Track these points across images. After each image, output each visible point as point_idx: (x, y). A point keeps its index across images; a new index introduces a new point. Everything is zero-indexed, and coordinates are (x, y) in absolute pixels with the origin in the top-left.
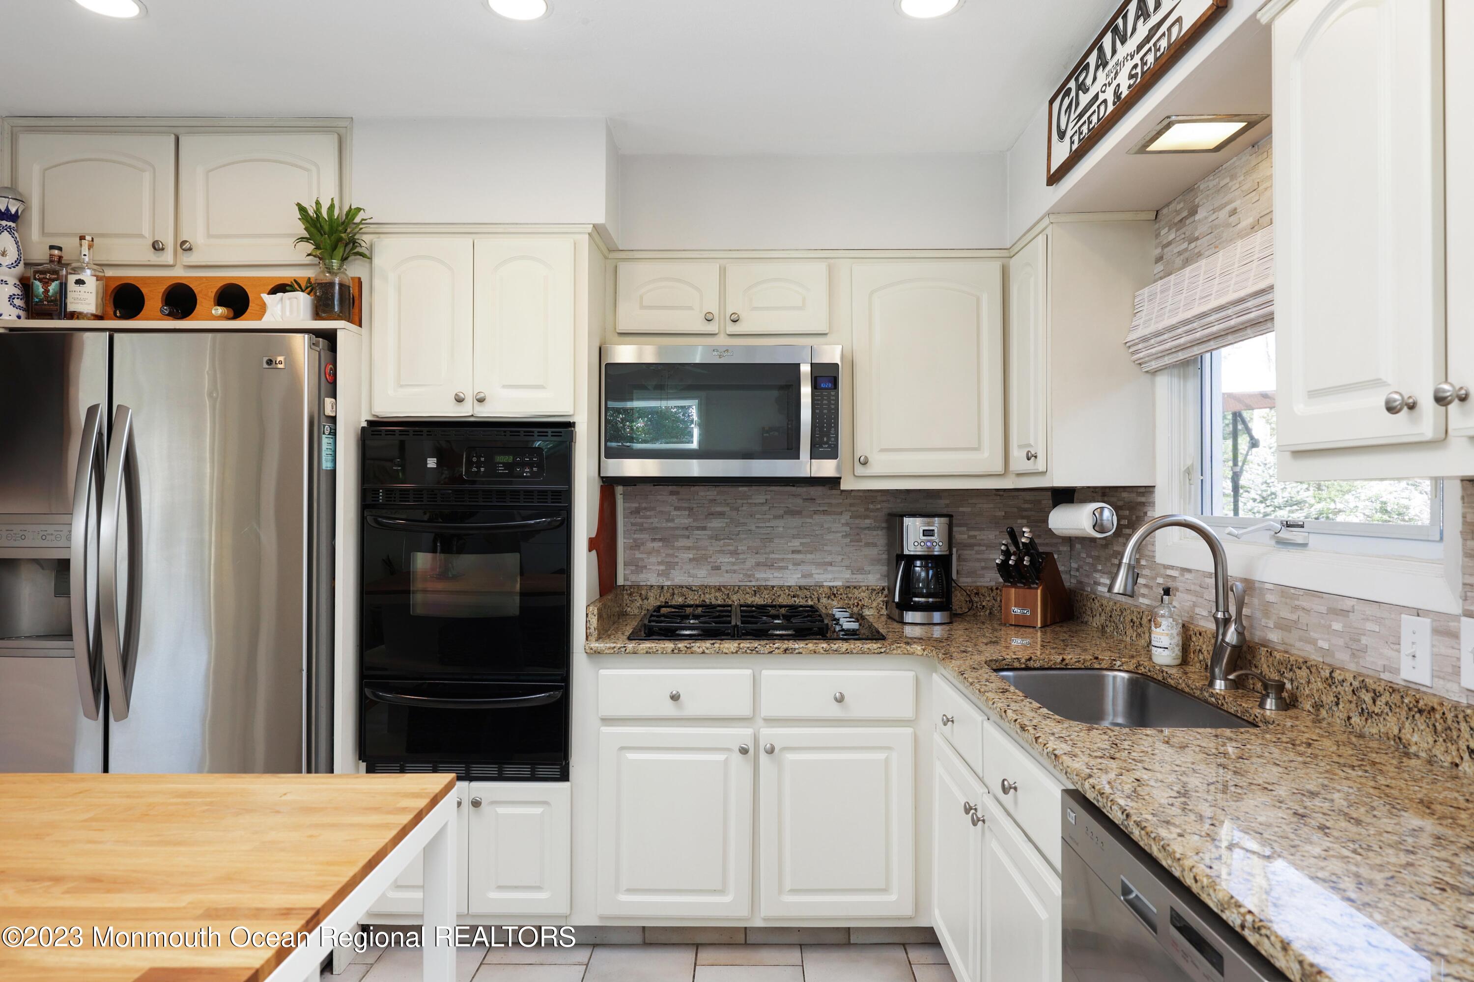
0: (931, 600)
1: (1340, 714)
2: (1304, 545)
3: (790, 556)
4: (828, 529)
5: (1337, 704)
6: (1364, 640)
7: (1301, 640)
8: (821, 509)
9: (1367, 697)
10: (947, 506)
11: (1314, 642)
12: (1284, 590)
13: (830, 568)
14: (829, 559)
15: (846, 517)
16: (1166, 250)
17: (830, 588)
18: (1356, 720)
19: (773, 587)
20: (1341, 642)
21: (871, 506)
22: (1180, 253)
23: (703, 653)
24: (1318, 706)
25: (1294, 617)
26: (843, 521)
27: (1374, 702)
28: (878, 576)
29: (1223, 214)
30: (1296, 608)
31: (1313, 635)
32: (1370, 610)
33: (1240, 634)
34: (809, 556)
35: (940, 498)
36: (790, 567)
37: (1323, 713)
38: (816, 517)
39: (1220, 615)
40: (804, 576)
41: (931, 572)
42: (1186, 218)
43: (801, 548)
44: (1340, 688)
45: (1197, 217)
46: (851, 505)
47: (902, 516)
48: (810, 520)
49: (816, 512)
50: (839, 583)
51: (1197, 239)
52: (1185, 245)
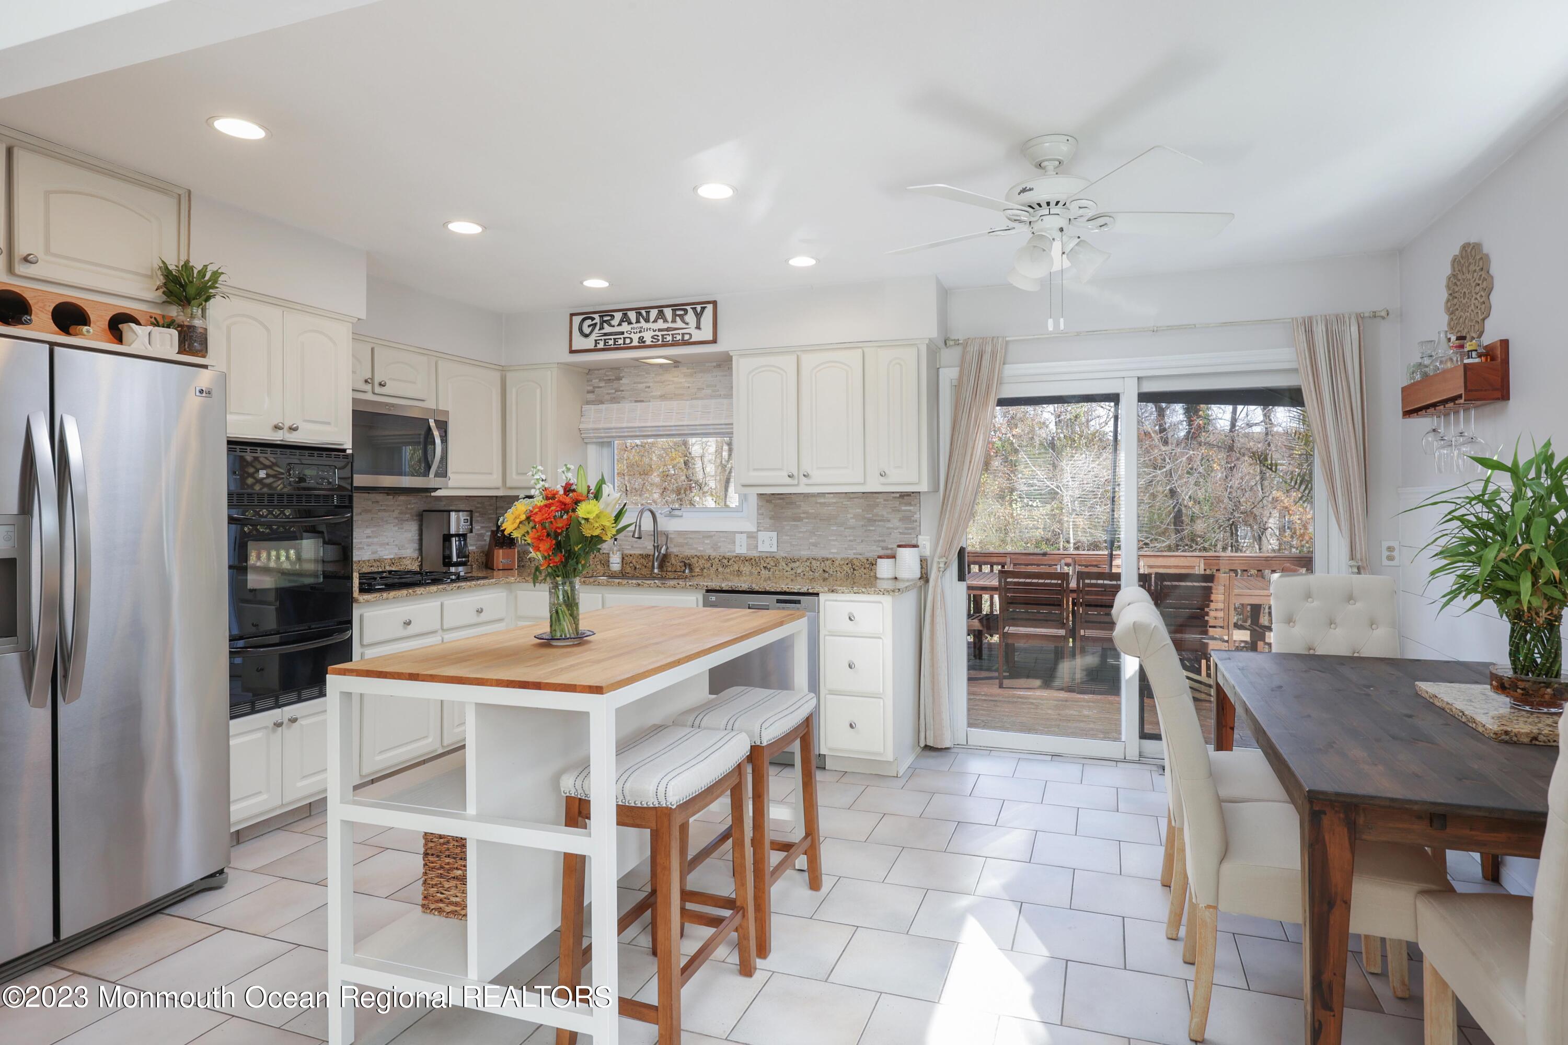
0: (464, 559)
1: (713, 570)
2: (681, 516)
3: (365, 540)
4: (387, 521)
5: (712, 566)
6: (719, 544)
7: (689, 549)
8: (383, 508)
9: (726, 561)
10: (445, 506)
11: (696, 549)
12: (680, 533)
13: (387, 547)
14: (386, 541)
15: (396, 514)
16: (597, 389)
17: (391, 559)
18: (720, 569)
19: (359, 561)
20: (709, 547)
21: (409, 506)
22: (608, 394)
23: (421, 594)
24: (702, 569)
25: (686, 541)
26: (395, 516)
27: (728, 562)
28: (412, 550)
29: (640, 386)
30: (687, 538)
31: (695, 546)
32: (721, 534)
33: (667, 548)
34: (375, 540)
35: (441, 501)
36: (365, 547)
37: (705, 570)
38: (379, 513)
39: (656, 544)
40: (373, 553)
41: (462, 542)
42: (614, 380)
43: (371, 534)
44: (713, 561)
45: (621, 382)
46: (399, 505)
47: (449, 511)
48: (376, 516)
49: (379, 511)
50: (392, 557)
51: (623, 391)
52: (613, 391)
